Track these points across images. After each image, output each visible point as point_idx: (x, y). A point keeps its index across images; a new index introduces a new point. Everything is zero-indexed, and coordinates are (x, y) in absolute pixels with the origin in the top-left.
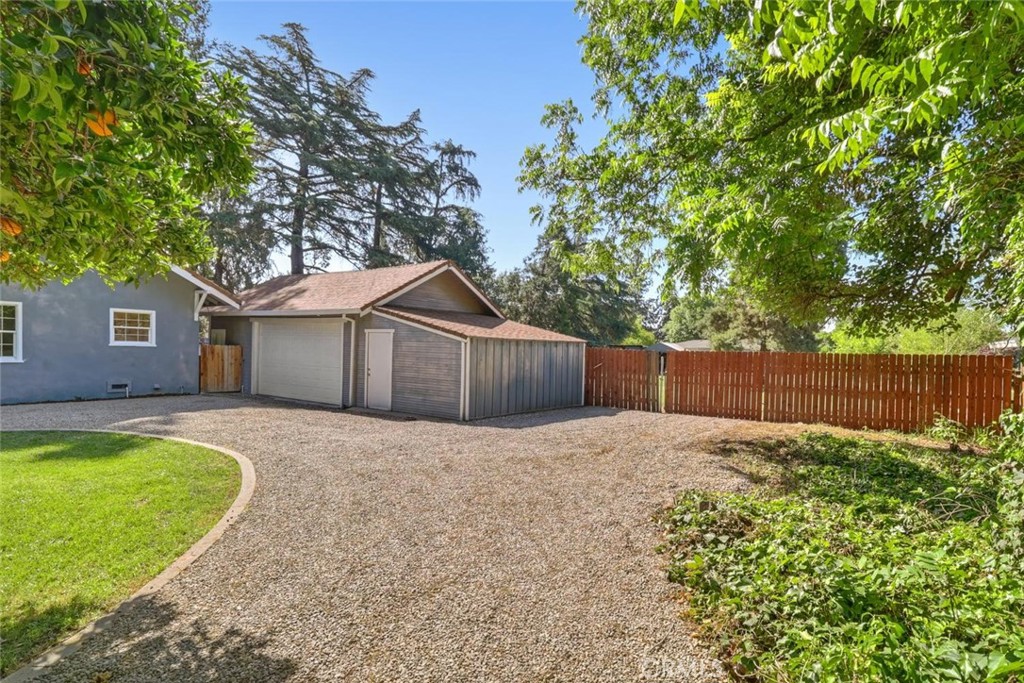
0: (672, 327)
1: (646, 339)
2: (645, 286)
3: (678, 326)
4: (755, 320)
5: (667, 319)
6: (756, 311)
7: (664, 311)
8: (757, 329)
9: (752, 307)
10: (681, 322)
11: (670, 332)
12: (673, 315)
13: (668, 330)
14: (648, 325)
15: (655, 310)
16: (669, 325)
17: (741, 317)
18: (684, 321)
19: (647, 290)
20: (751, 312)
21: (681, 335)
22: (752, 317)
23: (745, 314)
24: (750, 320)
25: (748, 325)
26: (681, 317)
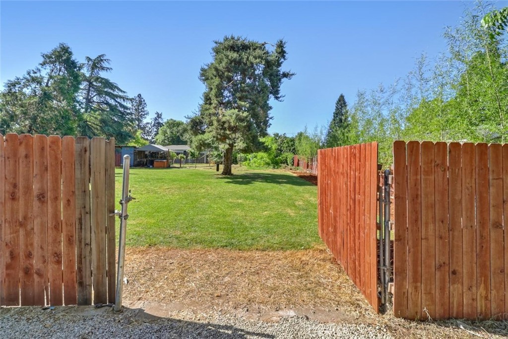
0: (160, 137)
1: (144, 144)
2: (144, 115)
3: (163, 137)
4: (226, 125)
5: (157, 134)
6: (228, 118)
7: (155, 130)
8: (228, 132)
9: (224, 115)
10: (165, 135)
11: (158, 141)
12: (160, 132)
13: (157, 140)
14: (146, 137)
15: (150, 129)
16: (157, 137)
17: (215, 123)
18: (166, 135)
19: (145, 118)
20: (224, 119)
21: (165, 142)
22: (224, 123)
23: (218, 121)
24: (222, 126)
25: (221, 129)
26: (165, 132)
